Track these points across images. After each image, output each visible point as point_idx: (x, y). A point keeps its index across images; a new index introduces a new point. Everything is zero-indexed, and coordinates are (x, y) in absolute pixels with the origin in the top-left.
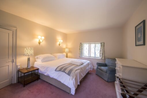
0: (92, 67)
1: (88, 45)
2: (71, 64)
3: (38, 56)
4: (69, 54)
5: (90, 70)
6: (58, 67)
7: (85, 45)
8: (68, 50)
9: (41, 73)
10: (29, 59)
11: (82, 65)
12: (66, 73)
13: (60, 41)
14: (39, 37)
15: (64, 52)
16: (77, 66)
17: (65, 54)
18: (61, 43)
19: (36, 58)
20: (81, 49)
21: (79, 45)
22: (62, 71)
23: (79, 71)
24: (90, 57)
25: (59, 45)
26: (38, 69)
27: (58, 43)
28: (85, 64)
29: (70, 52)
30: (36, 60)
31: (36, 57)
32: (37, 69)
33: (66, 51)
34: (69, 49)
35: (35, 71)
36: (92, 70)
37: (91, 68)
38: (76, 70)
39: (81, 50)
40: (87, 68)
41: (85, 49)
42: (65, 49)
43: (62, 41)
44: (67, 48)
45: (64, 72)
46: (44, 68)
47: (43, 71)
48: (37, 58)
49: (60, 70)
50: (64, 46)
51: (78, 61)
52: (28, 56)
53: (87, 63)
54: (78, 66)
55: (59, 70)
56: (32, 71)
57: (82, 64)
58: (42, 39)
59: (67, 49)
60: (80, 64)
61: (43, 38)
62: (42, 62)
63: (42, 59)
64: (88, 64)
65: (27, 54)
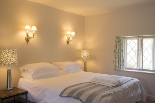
0: (145, 94)
1: (136, 41)
2: (93, 84)
3: (26, 67)
4: (91, 64)
5: (139, 99)
6: (66, 89)
7: (129, 41)
8: (89, 54)
9: (31, 100)
10: (9, 73)
11: (117, 86)
12: (81, 101)
13: (69, 33)
14: (27, 27)
15: (79, 58)
16: (105, 88)
17: (80, 62)
18: (71, 39)
19: (21, 71)
20: (117, 51)
21: (114, 43)
22: (74, 98)
23: (110, 98)
24: (142, 69)
25: (68, 42)
26: (26, 93)
27: (65, 39)
28: (125, 86)
29: (92, 57)
30: (22, 75)
31: (21, 69)
32: (23, 91)
33: (82, 56)
34: (90, 51)
35: (21, 96)
36: (144, 100)
37: (142, 97)
38: (104, 96)
39: (120, 52)
40: (132, 95)
41: (128, 52)
42: (80, 51)
43: (73, 33)
44: (84, 49)
45: (78, 99)
46: (39, 90)
47: (36, 96)
48: (24, 71)
49: (70, 96)
50: (79, 45)
51: (109, 78)
52: (8, 66)
53: (130, 83)
54: (108, 88)
55: (67, 95)
56: (14, 96)
57: (119, 84)
58: (32, 31)
59: (85, 51)
60: (114, 85)
61: (34, 28)
62: (34, 79)
63: (32, 73)
64: (134, 87)
65: (7, 61)
